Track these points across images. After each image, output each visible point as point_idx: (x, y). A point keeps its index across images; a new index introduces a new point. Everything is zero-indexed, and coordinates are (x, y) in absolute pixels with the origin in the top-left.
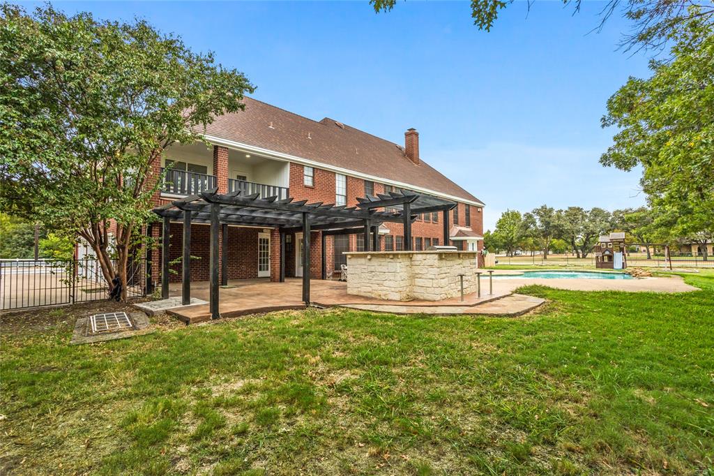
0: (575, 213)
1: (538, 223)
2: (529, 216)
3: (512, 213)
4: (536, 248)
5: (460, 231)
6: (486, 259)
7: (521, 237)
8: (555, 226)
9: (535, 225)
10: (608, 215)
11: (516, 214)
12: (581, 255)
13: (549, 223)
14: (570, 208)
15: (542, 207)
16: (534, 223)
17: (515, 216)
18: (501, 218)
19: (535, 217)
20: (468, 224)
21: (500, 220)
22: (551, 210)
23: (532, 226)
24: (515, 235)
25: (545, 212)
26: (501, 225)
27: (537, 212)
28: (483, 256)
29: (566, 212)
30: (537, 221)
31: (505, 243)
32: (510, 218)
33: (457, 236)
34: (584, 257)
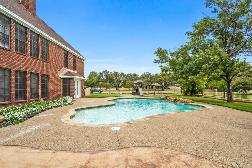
0: (116, 74)
1: (104, 77)
2: (101, 74)
3: (94, 72)
4: (102, 86)
5: (69, 72)
6: (85, 91)
7: (98, 82)
8: (110, 78)
9: (103, 77)
10: (125, 75)
11: (95, 73)
12: (117, 89)
13: (108, 77)
14: (114, 72)
15: (106, 70)
16: (102, 76)
17: (95, 74)
18: (90, 74)
19: (103, 74)
20: (75, 69)
21: (89, 75)
22: (109, 72)
23: (102, 77)
24: (95, 81)
25: (106, 72)
26: (90, 77)
27: (104, 72)
28: (84, 90)
29: (113, 73)
30: (104, 76)
31: (91, 84)
32: (93, 74)
33: (66, 74)
34: (118, 90)
